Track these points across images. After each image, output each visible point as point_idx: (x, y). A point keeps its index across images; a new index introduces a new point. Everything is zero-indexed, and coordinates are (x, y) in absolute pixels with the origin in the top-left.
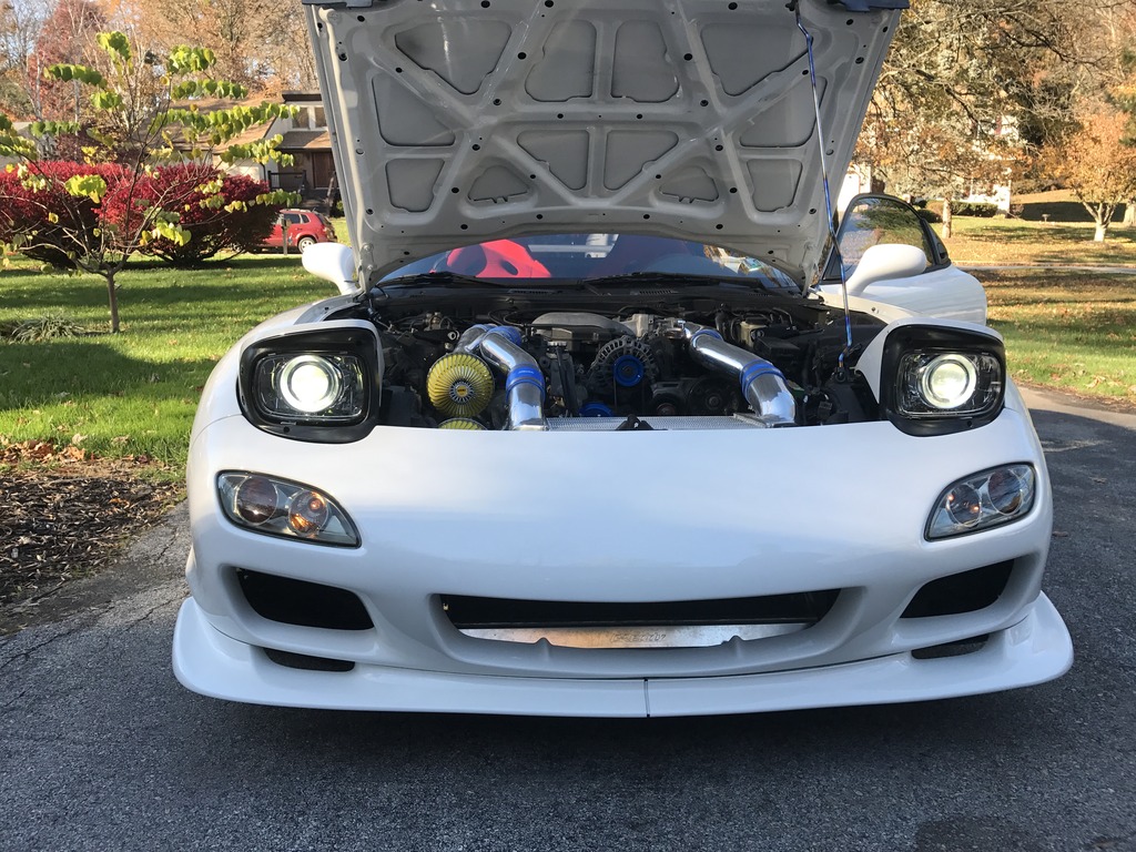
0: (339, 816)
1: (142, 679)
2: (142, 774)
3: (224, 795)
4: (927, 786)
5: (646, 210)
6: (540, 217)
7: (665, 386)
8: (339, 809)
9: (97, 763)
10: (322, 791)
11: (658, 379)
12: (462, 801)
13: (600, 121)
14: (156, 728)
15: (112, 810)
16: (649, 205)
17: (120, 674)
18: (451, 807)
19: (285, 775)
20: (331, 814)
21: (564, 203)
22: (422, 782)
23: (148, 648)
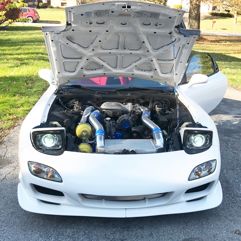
0: (58, 238)
1: (8, 198)
2: (13, 226)
3: (32, 231)
4: (186, 230)
5: (133, 73)
6: (104, 74)
7: (135, 128)
8: (58, 236)
9: (2, 222)
10: (54, 231)
11: (133, 126)
12: (85, 234)
13: (120, 54)
14: (14, 213)
15: (8, 235)
16: (134, 72)
17: (2, 196)
18: (83, 235)
19: (45, 226)
20: (57, 237)
21: (111, 71)
22: (76, 229)
23: (7, 188)
